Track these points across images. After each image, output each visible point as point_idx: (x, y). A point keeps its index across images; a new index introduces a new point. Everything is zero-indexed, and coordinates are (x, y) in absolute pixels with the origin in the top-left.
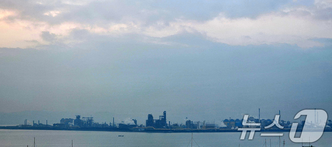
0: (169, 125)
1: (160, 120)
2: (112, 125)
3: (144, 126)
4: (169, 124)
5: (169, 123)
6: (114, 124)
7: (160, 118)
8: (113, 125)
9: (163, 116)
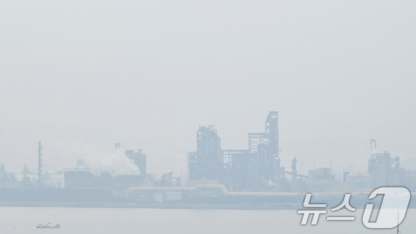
0: (294, 173)
1: (249, 150)
2: (31, 176)
3: (179, 179)
4: (290, 170)
5: (294, 167)
6: (40, 171)
7: (250, 145)
8: (37, 177)
9: (265, 135)
